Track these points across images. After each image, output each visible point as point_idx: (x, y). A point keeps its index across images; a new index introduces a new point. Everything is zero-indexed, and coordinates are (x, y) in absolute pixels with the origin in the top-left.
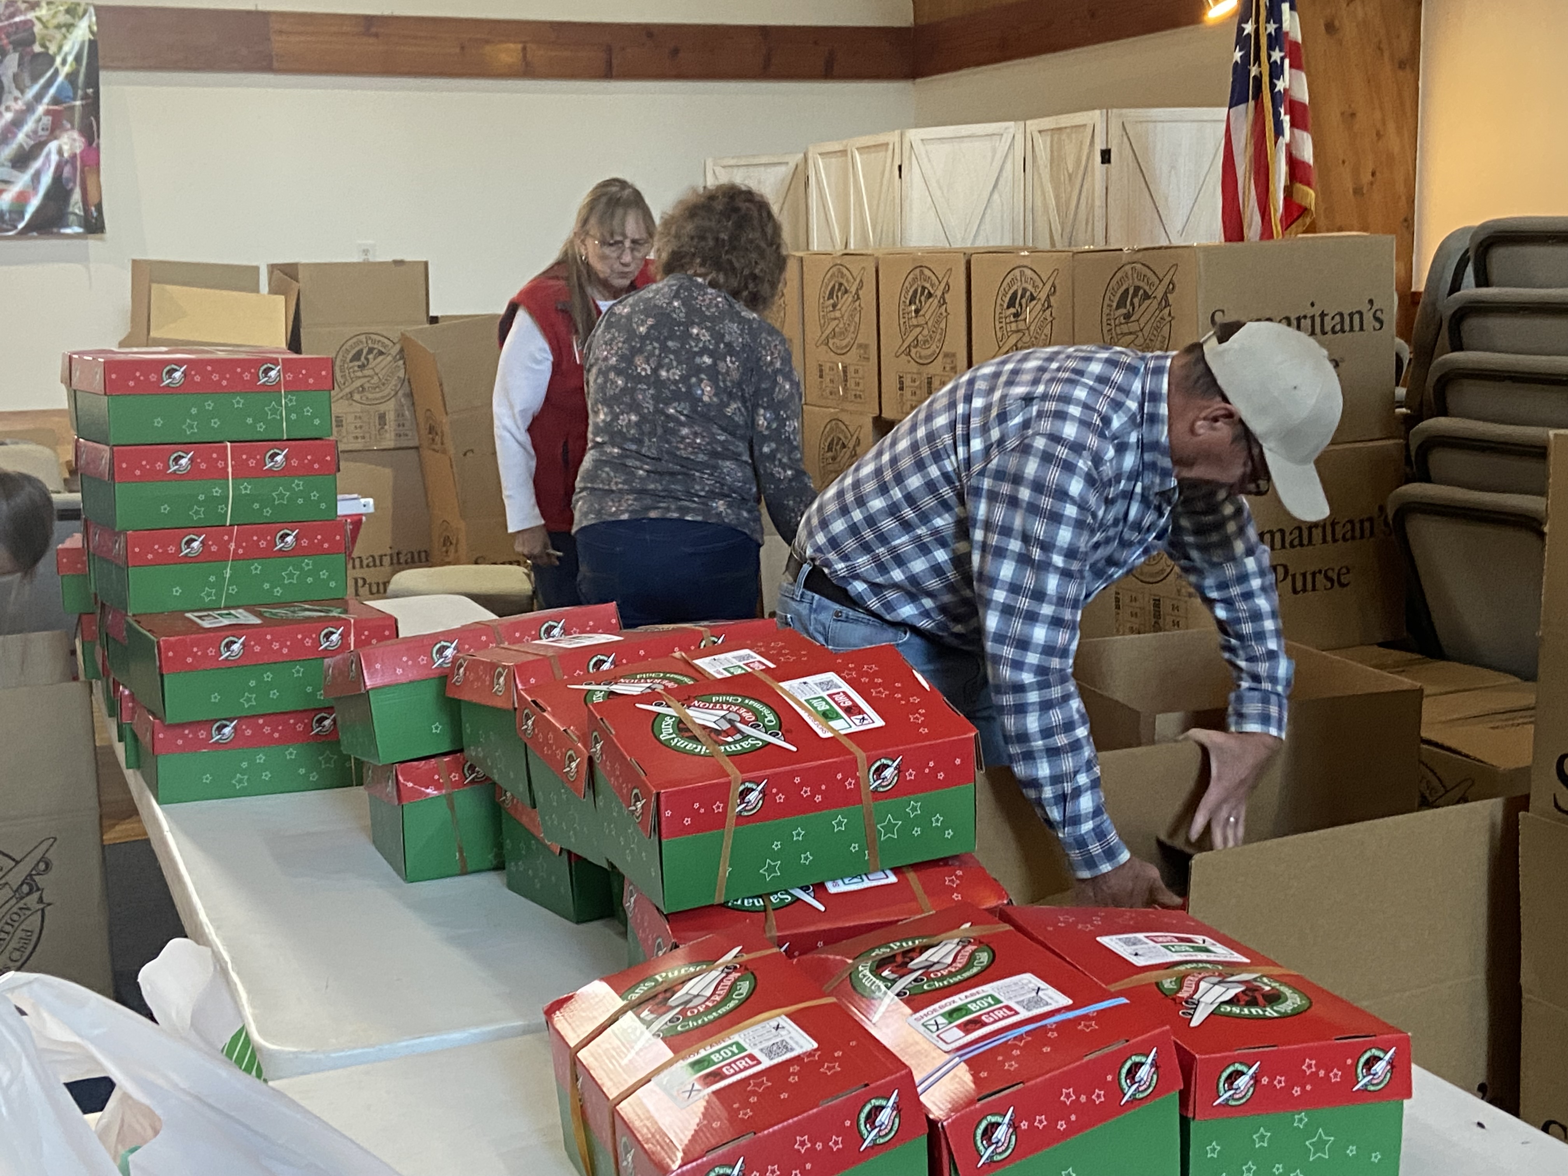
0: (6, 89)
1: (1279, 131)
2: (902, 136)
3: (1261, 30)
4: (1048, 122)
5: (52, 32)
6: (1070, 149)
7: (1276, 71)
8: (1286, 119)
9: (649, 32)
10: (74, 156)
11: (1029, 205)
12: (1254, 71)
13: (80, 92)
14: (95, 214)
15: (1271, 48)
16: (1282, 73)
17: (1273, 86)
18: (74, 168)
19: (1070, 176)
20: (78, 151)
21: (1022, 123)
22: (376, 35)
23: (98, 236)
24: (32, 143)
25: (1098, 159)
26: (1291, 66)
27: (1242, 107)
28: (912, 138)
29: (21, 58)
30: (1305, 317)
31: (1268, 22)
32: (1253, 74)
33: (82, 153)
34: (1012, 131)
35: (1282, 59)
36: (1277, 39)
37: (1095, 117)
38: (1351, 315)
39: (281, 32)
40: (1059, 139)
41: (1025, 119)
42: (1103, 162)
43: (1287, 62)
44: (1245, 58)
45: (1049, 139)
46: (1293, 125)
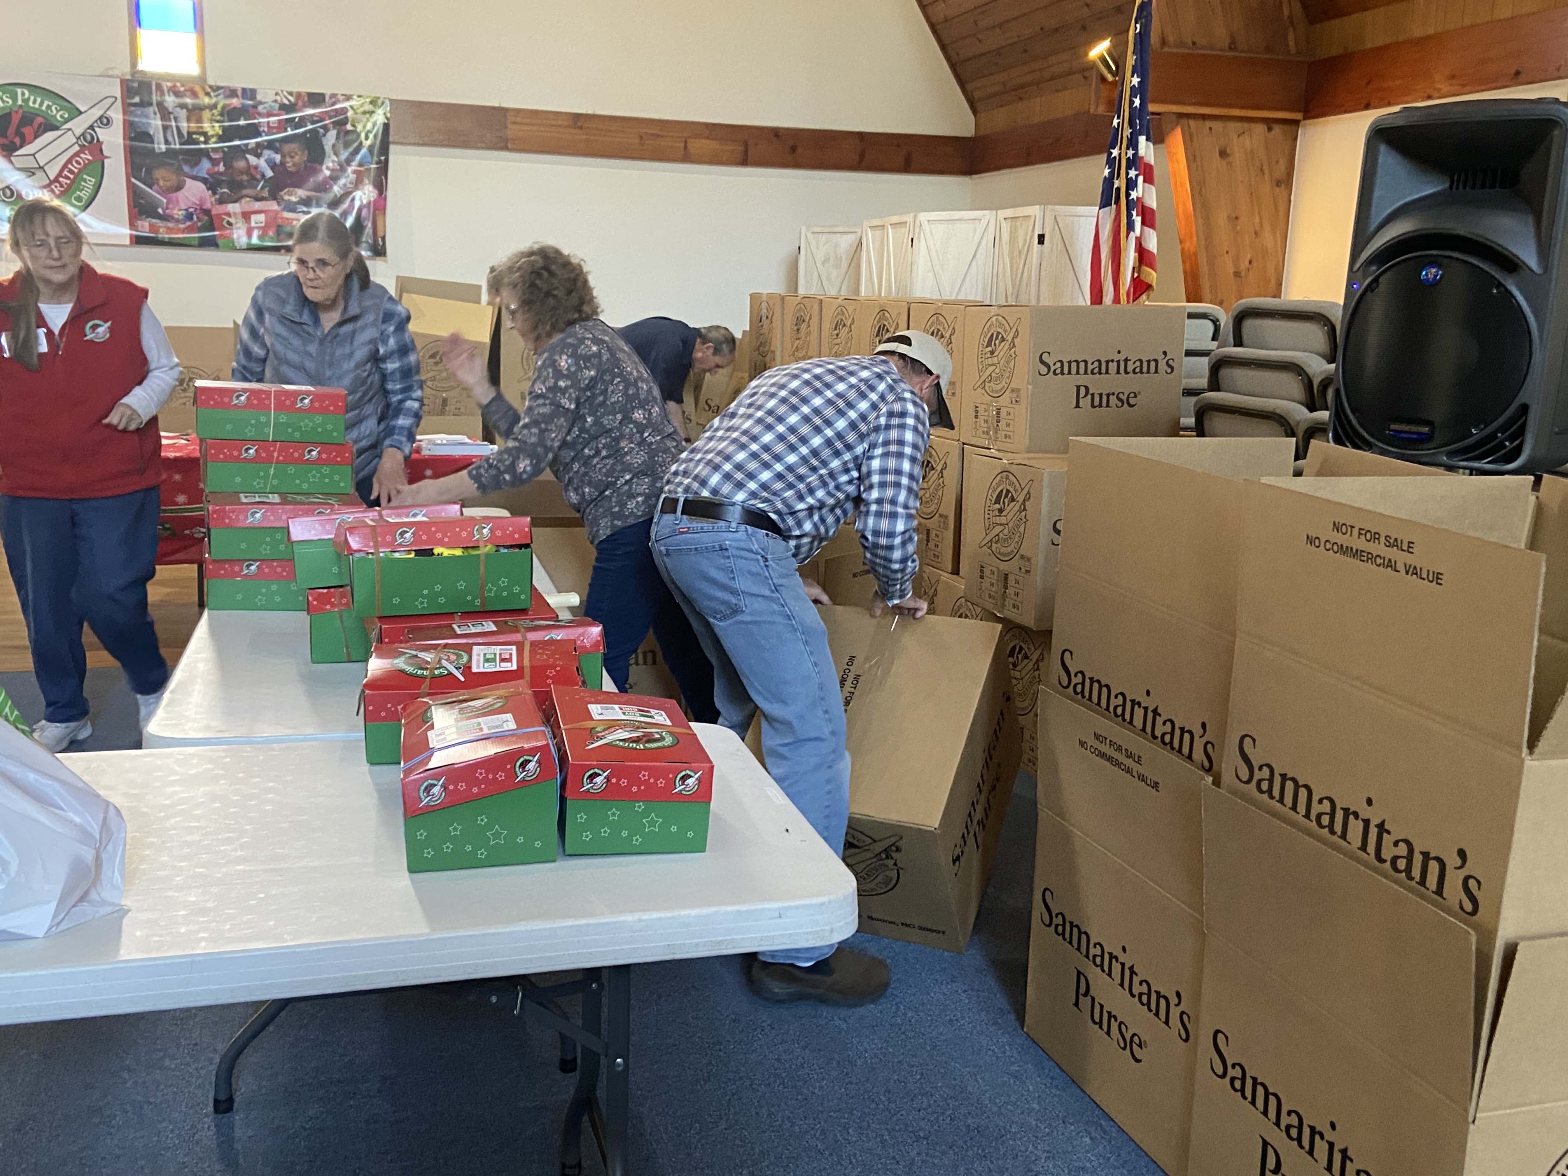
0: (327, 154)
1: (1130, 227)
2: (915, 217)
3: (1123, 154)
4: (1009, 213)
5: (359, 116)
6: (1021, 233)
7: (1131, 184)
8: (1138, 220)
9: (776, 133)
10: (369, 203)
11: (995, 272)
12: (1116, 184)
13: (375, 158)
14: (381, 243)
15: (1129, 168)
16: (1136, 186)
17: (1128, 195)
18: (369, 210)
19: (1020, 252)
20: (372, 199)
21: (994, 212)
22: (581, 128)
23: (383, 258)
24: (342, 192)
25: (1036, 240)
26: (1145, 181)
27: (1107, 209)
28: (921, 219)
29: (338, 134)
30: (1112, 361)
31: (1128, 149)
32: (1115, 186)
33: (375, 201)
34: (988, 217)
35: (1137, 176)
36: (1132, 163)
37: (1035, 210)
38: (1149, 362)
39: (514, 123)
40: (1016, 226)
41: (997, 209)
42: (1039, 243)
43: (1141, 178)
44: (1112, 174)
45: (1009, 224)
46: (1143, 223)
